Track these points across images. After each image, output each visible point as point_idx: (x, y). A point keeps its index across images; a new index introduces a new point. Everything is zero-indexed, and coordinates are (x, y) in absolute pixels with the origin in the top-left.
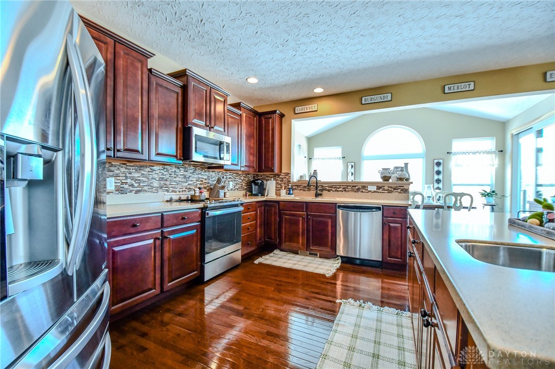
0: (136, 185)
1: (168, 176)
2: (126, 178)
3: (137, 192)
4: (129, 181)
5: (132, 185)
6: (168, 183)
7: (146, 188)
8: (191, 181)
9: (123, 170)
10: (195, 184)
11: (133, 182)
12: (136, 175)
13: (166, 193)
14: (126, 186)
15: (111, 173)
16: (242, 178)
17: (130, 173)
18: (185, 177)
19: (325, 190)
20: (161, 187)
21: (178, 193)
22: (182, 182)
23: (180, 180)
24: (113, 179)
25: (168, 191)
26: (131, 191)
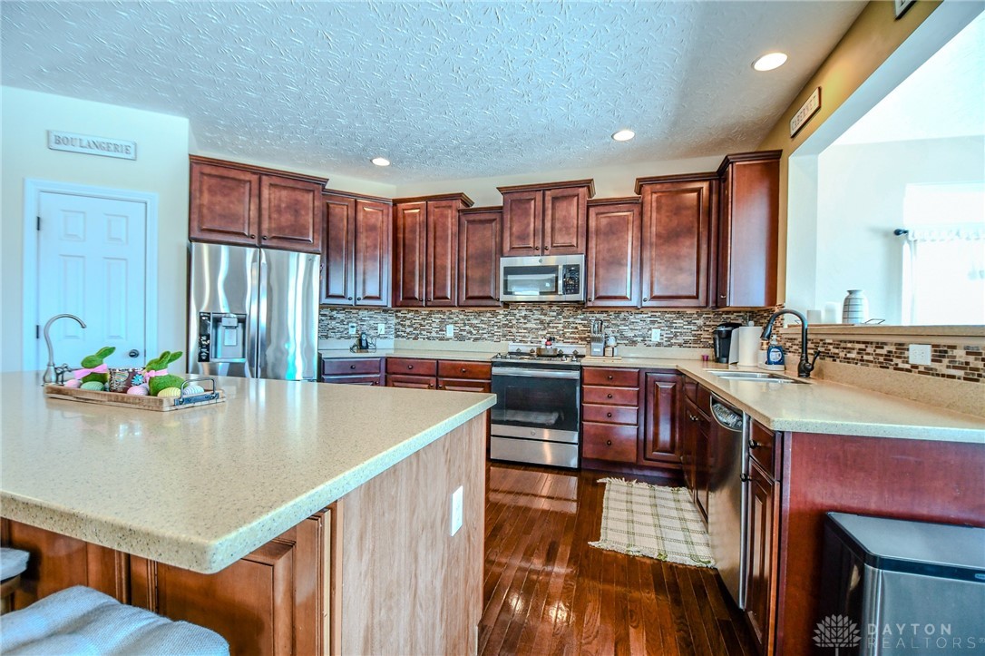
0: (474, 332)
1: (514, 322)
2: (465, 325)
3: (476, 339)
4: (467, 328)
5: (471, 333)
6: (514, 330)
7: (485, 336)
8: (553, 327)
9: (462, 317)
10: (561, 332)
11: (472, 329)
12: (475, 322)
13: (511, 343)
14: (464, 333)
15: (451, 321)
16: (700, 322)
17: (469, 320)
18: (542, 322)
19: (827, 354)
20: (505, 336)
21: (529, 344)
22: (537, 329)
23: (534, 326)
24: (452, 326)
25: (514, 341)
26: (469, 339)
